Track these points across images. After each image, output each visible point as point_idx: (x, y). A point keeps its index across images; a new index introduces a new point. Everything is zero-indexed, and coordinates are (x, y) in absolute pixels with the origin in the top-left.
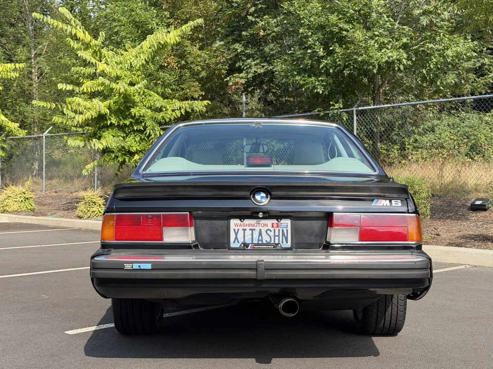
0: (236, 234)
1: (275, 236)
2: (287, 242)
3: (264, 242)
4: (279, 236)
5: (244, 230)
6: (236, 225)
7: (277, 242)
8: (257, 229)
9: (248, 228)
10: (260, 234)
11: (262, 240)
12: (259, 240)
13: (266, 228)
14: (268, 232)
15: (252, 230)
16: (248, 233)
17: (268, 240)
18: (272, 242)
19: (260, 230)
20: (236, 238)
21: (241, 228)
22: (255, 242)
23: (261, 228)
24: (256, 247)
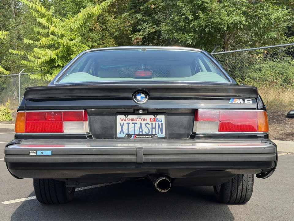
0: (122, 127)
1: (152, 128)
2: (162, 133)
3: (144, 133)
4: (155, 128)
5: (128, 124)
6: (122, 120)
7: (154, 133)
8: (139, 123)
9: (131, 122)
10: (141, 127)
11: (142, 132)
12: (140, 132)
13: (145, 122)
14: (147, 125)
15: (135, 124)
16: (131, 126)
17: (147, 132)
18: (150, 133)
19: (141, 124)
20: (122, 130)
21: (125, 122)
22: (137, 133)
23: (141, 122)
24: (137, 137)
